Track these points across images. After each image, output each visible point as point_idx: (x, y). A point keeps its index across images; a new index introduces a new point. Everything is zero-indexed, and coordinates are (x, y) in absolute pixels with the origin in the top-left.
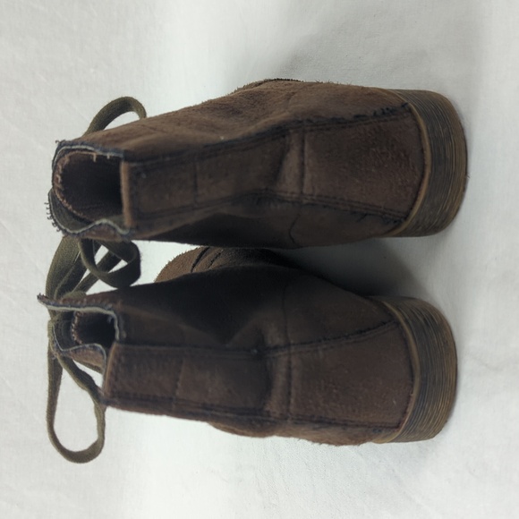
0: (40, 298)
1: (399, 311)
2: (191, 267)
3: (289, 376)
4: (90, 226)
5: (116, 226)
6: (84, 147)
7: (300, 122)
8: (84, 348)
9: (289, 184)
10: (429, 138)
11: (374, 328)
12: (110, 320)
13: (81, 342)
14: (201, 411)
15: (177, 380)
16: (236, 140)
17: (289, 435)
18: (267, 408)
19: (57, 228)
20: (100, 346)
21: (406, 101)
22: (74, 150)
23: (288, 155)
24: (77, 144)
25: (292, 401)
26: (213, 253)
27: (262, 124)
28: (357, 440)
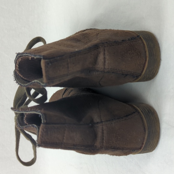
0: (12, 108)
1: (139, 108)
2: (62, 95)
3: (103, 133)
4: (30, 83)
5: (40, 82)
6: (27, 55)
7: (103, 43)
8: (29, 126)
9: (100, 65)
10: (148, 47)
11: (131, 114)
12: (40, 116)
13: (27, 124)
14: (72, 147)
15: (64, 136)
16: (81, 50)
17: (103, 153)
18: (96, 145)
19: (17, 84)
20: (35, 125)
21: (139, 35)
22: (23, 56)
23: (100, 55)
24: (24, 54)
25: (104, 141)
26: (70, 90)
27: (89, 44)
28: (126, 154)
